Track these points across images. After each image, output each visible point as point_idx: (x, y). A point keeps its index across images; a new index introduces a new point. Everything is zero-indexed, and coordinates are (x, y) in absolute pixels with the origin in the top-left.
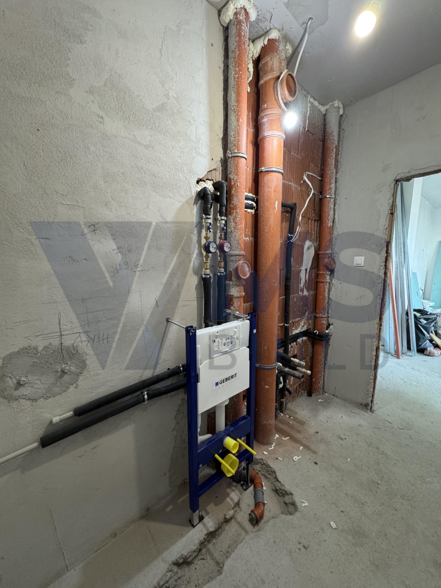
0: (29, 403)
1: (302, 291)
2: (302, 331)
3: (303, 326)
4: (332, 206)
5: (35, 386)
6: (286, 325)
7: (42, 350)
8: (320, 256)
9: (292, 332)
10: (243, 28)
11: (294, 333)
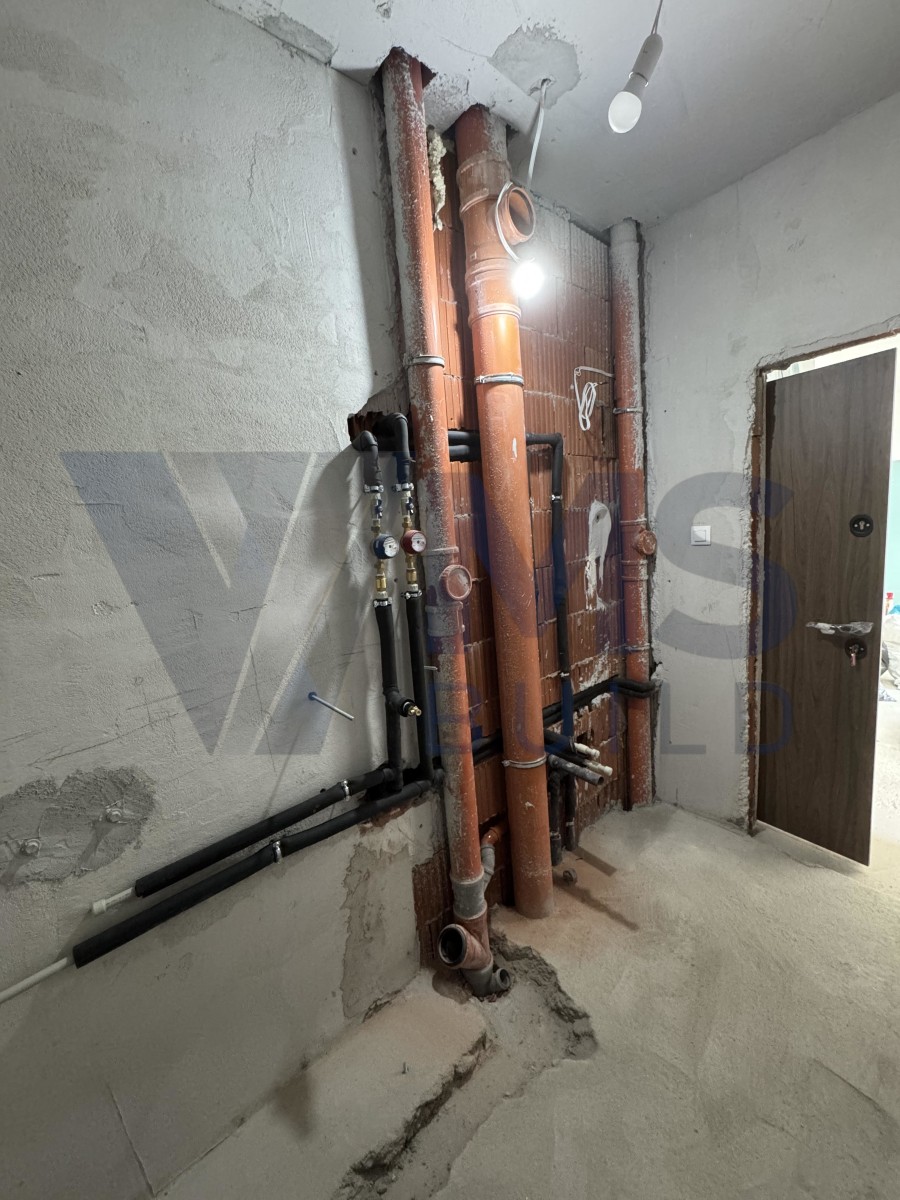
0: (46, 887)
2: (600, 681)
3: (602, 672)
4: (639, 429)
5: (57, 854)
6: (563, 675)
7: (63, 785)
8: (626, 529)
9: (577, 686)
10: (413, 114)
11: (582, 689)
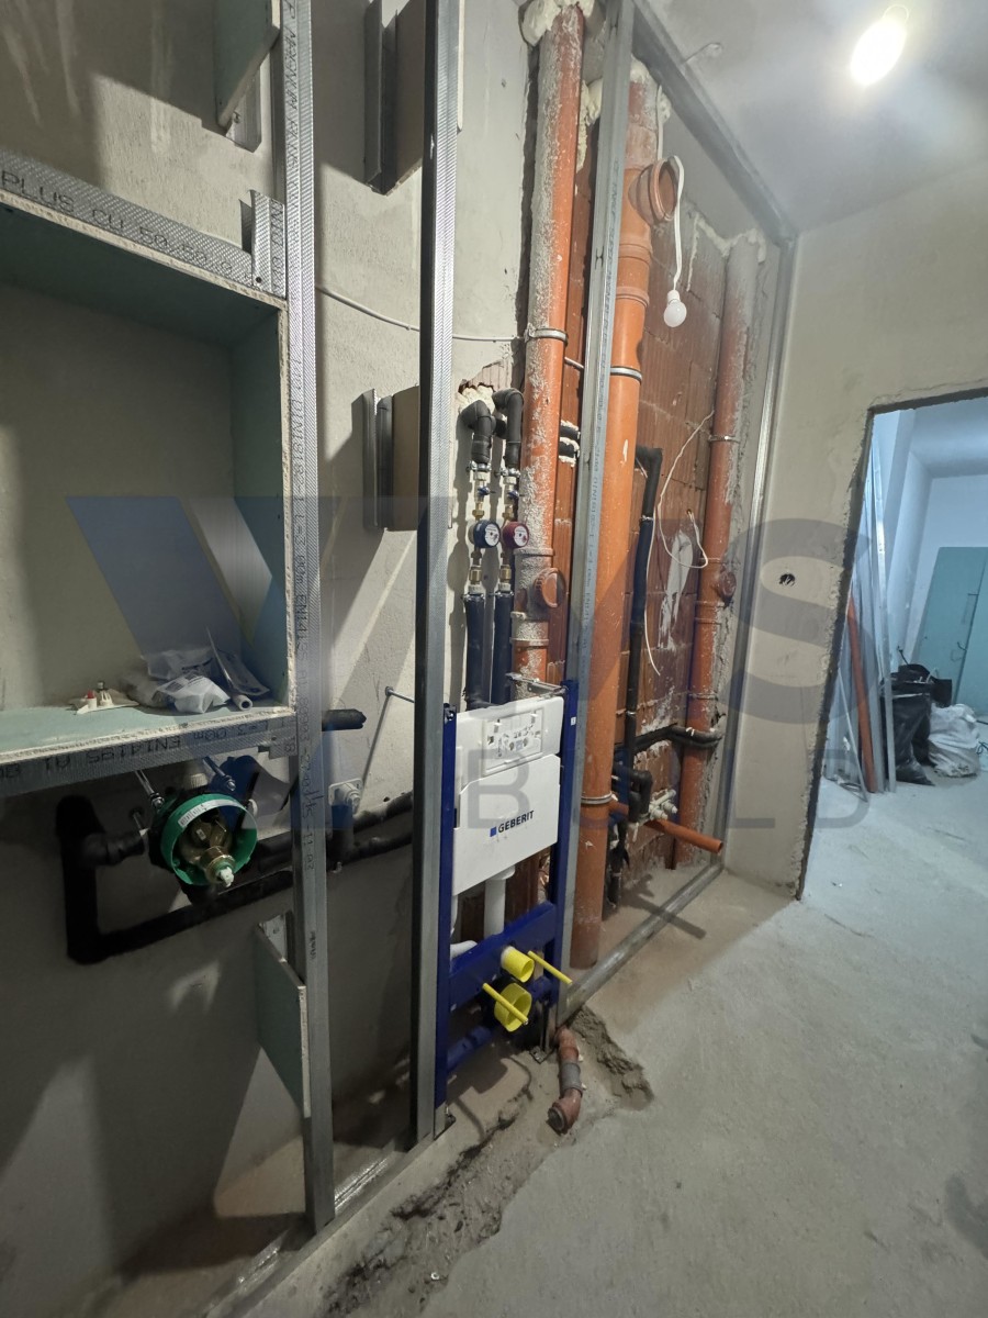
1: (665, 641)
2: (661, 727)
3: (664, 718)
4: (734, 458)
6: (630, 713)
8: (704, 567)
9: (640, 729)
10: (574, 52)
11: (643, 732)
